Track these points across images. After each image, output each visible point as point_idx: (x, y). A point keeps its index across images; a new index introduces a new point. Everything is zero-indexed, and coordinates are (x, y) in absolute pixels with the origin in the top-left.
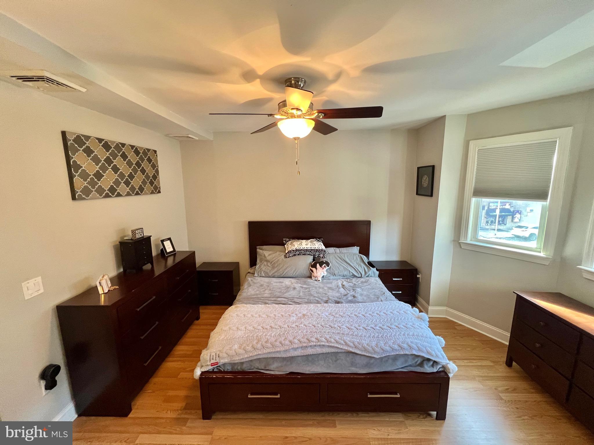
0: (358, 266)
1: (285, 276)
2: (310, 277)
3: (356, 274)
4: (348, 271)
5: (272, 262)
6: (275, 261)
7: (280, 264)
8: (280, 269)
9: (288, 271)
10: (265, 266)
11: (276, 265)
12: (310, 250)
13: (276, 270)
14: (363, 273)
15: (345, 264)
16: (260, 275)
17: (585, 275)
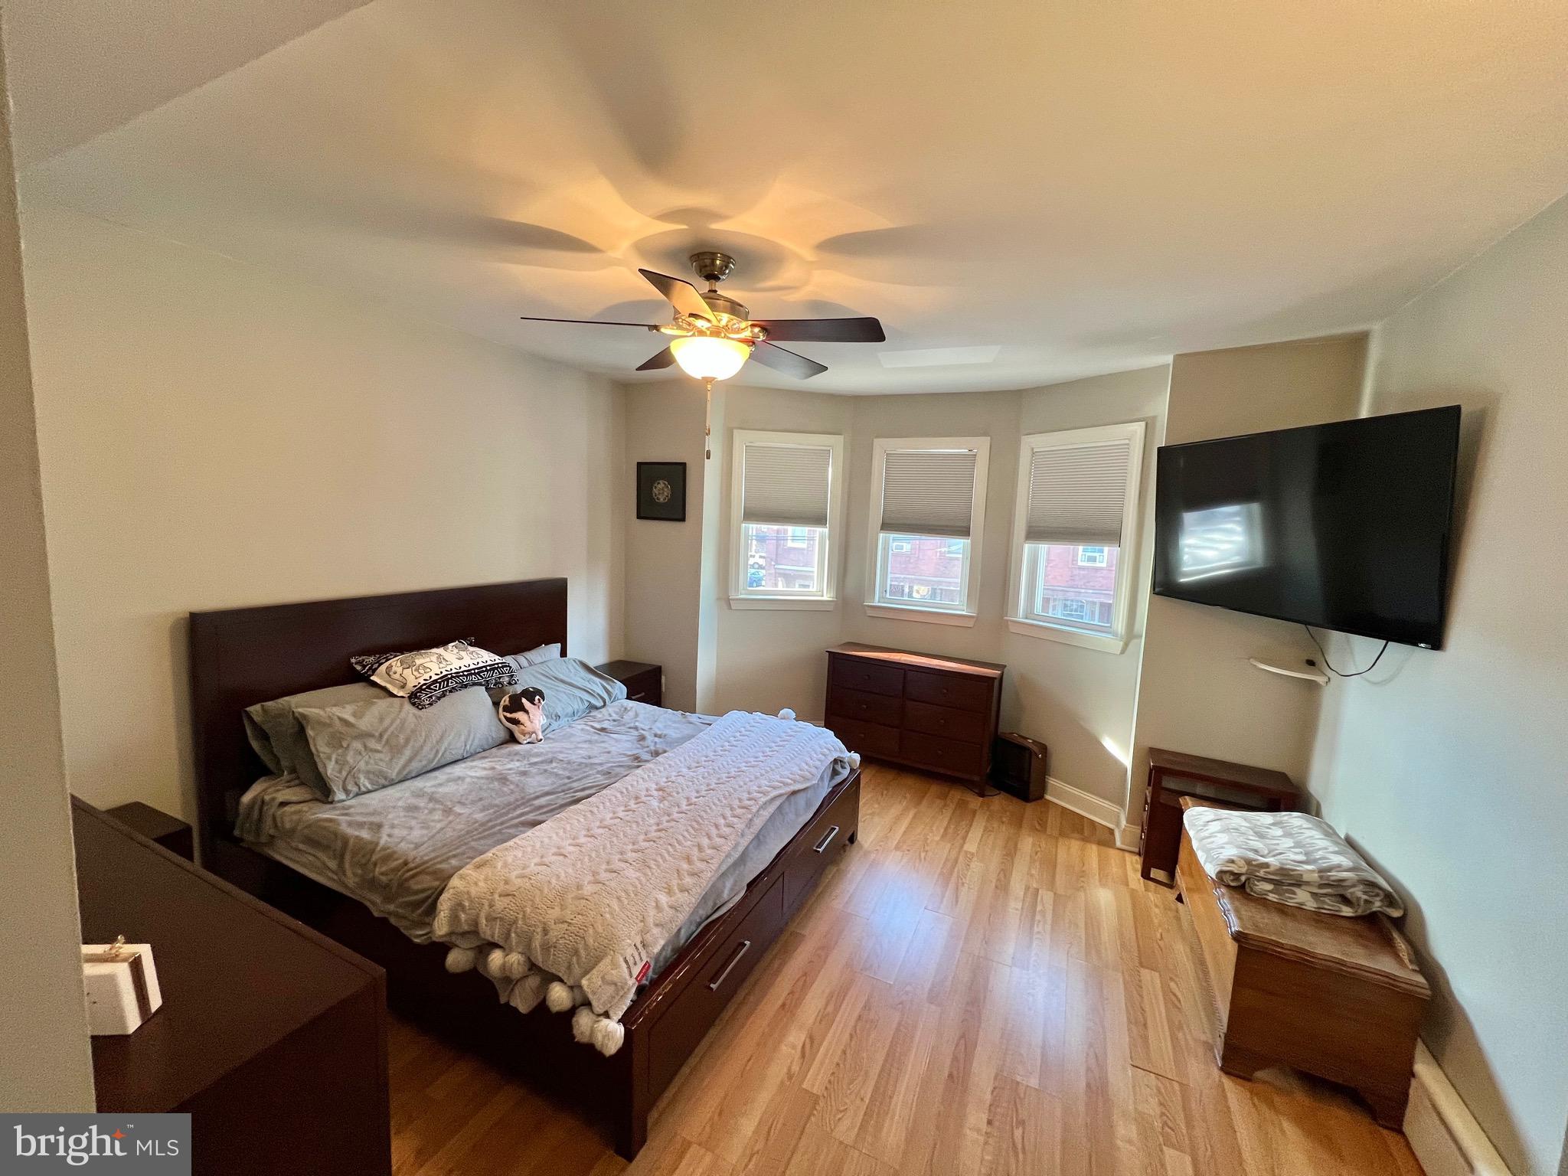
0: (587, 683)
1: (443, 762)
2: (512, 739)
3: (594, 702)
4: (579, 700)
5: (381, 736)
6: (392, 729)
7: (413, 731)
8: (422, 746)
9: (449, 744)
10: (360, 753)
11: (402, 739)
12: (476, 671)
13: (408, 753)
14: (606, 696)
15: (563, 685)
16: (355, 789)
17: (870, 613)
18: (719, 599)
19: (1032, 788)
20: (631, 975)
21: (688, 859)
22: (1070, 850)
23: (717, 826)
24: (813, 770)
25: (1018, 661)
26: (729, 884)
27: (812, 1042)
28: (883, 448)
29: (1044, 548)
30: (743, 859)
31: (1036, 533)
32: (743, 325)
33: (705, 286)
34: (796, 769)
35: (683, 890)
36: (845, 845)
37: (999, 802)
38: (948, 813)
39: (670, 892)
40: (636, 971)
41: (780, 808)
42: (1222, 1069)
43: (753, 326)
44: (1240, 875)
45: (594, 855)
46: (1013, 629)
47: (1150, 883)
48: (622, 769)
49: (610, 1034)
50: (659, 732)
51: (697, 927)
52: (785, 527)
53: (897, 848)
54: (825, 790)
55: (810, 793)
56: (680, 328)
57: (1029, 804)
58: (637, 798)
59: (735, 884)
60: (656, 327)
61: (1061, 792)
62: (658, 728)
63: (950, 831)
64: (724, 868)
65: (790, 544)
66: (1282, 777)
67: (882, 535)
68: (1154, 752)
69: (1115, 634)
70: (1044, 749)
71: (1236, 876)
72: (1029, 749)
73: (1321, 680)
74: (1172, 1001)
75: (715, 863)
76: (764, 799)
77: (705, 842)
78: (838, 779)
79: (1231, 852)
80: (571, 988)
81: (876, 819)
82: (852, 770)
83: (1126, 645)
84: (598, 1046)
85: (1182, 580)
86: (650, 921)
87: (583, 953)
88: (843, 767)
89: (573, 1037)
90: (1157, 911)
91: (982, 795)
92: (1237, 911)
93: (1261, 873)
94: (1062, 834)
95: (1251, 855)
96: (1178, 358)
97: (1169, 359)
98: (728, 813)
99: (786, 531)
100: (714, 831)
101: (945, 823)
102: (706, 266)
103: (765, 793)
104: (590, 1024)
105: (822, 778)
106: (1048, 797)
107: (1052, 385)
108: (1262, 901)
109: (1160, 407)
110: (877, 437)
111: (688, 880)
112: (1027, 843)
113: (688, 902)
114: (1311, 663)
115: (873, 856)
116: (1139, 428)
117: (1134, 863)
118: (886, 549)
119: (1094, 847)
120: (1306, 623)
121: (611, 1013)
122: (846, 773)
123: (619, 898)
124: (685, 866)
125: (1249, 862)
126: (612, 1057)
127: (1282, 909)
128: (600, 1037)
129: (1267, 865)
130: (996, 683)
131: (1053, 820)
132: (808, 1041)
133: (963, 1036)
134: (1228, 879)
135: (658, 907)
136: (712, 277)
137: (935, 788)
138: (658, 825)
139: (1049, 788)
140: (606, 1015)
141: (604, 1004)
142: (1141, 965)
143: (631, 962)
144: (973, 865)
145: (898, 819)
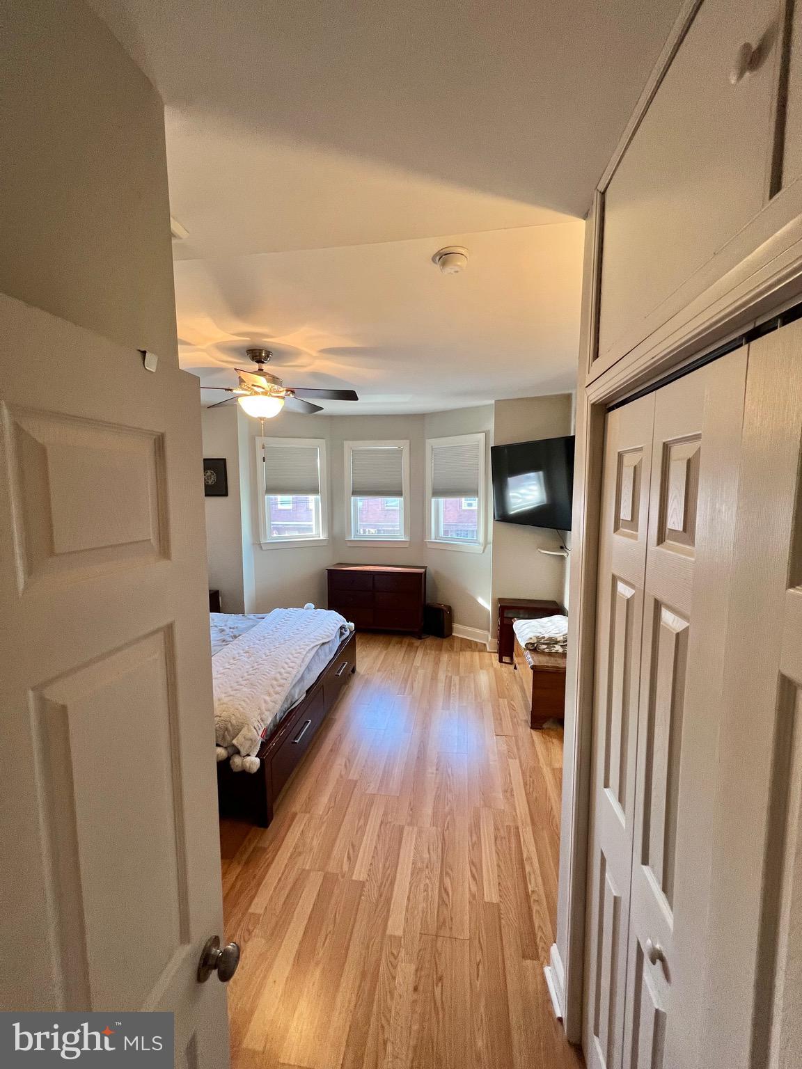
17: (349, 544)
18: (253, 544)
19: (446, 631)
20: (258, 735)
21: (276, 680)
22: (466, 657)
23: (286, 663)
24: (332, 632)
25: (433, 564)
26: (297, 691)
27: (349, 761)
28: (349, 446)
29: (442, 500)
30: (302, 679)
31: (437, 493)
32: (282, 389)
33: (256, 366)
34: (321, 632)
35: (277, 693)
36: (350, 675)
37: (429, 641)
38: (404, 649)
39: (269, 695)
40: (260, 733)
41: (317, 652)
42: (531, 728)
43: (287, 391)
44: (534, 644)
45: (221, 686)
46: (429, 546)
47: (504, 664)
48: (217, 647)
49: (253, 763)
50: (232, 626)
51: (284, 714)
52: (276, 496)
53: (379, 671)
54: (338, 643)
55: (330, 644)
56: (243, 389)
57: (444, 640)
58: (234, 658)
59: (300, 692)
60: (231, 390)
61: (461, 630)
62: (230, 624)
63: (406, 658)
64: (294, 683)
65: (280, 507)
66: (554, 602)
67: (353, 498)
68: (500, 600)
69: (479, 543)
70: (450, 608)
71: (533, 644)
72: (442, 610)
73: (565, 554)
74: (512, 708)
75: (290, 680)
76: (308, 648)
77: (282, 671)
78: (344, 637)
79: (531, 635)
80: (226, 748)
81: (365, 659)
82: (351, 632)
83: (485, 548)
84: (247, 770)
85: (512, 513)
86: (263, 708)
87: (230, 728)
88: (346, 631)
89: (232, 770)
90: (506, 675)
91: (420, 638)
92: (533, 658)
93: (542, 641)
94: (462, 650)
95: (538, 635)
96: (496, 401)
97: (493, 402)
98: (290, 656)
99: (276, 499)
100: (286, 666)
101: (403, 654)
102: (257, 356)
103: (308, 645)
104: (240, 761)
105: (336, 637)
106: (453, 634)
107: (438, 412)
108: (543, 653)
109: (491, 426)
110: (346, 440)
111: (278, 689)
112: (445, 657)
113: (280, 699)
114: (562, 548)
115: (366, 677)
116: (482, 436)
117: (496, 657)
118: (356, 506)
119: (477, 653)
120: (557, 529)
121: (251, 754)
122: (347, 633)
123: (244, 701)
124: (275, 683)
125: (537, 637)
126: (255, 773)
127: (550, 654)
128: (248, 765)
129: (544, 637)
130: (423, 576)
131: (457, 645)
132: (347, 761)
133: (422, 741)
134: (530, 647)
135: (265, 702)
136: (259, 362)
137: (395, 639)
138: (253, 667)
139: (454, 630)
140: (248, 755)
141: (247, 751)
142: (499, 697)
143: (257, 729)
144: (419, 671)
145: (377, 657)
